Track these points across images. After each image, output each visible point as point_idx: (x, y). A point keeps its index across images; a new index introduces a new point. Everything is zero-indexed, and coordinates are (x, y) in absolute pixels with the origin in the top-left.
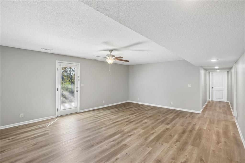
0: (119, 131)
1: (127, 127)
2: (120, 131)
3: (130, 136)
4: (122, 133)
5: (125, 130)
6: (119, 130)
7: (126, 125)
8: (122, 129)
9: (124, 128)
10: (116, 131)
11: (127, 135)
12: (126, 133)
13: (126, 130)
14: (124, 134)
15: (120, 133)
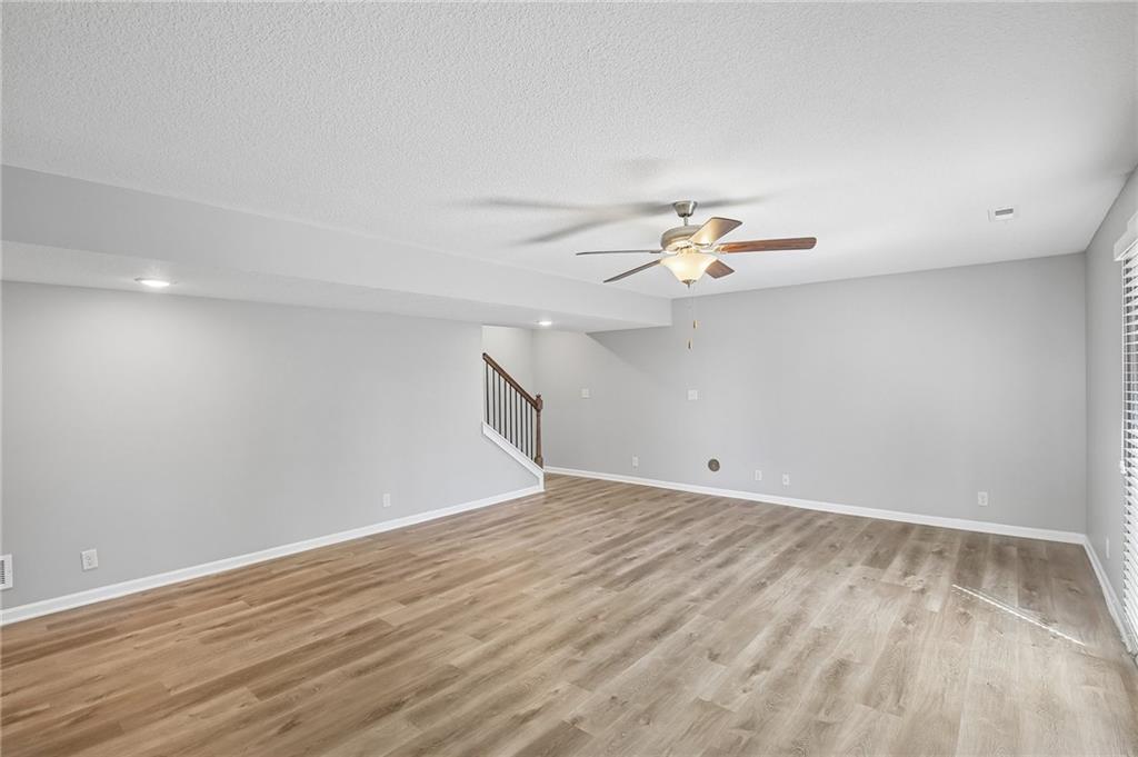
0: (627, 586)
1: (595, 603)
2: (622, 585)
3: (580, 573)
4: (608, 580)
5: (600, 589)
6: (627, 590)
7: (601, 617)
8: (614, 594)
9: (606, 598)
10: (637, 584)
11: (592, 574)
12: (595, 580)
13: (598, 592)
14: (603, 576)
15: (621, 580)
